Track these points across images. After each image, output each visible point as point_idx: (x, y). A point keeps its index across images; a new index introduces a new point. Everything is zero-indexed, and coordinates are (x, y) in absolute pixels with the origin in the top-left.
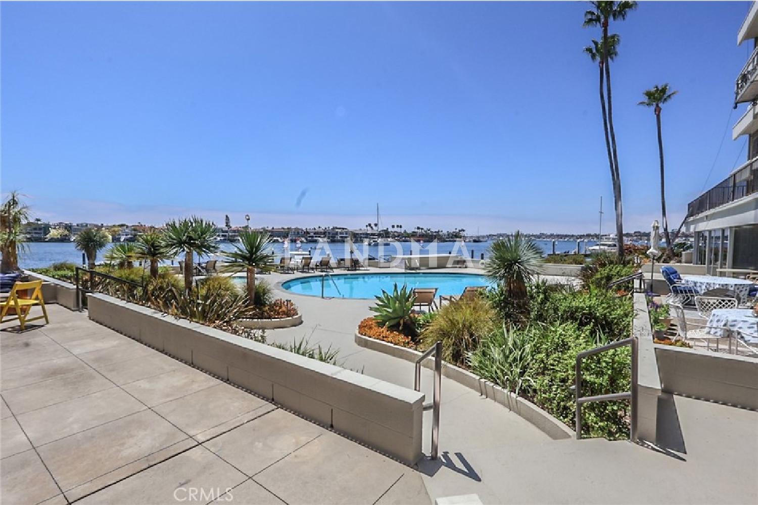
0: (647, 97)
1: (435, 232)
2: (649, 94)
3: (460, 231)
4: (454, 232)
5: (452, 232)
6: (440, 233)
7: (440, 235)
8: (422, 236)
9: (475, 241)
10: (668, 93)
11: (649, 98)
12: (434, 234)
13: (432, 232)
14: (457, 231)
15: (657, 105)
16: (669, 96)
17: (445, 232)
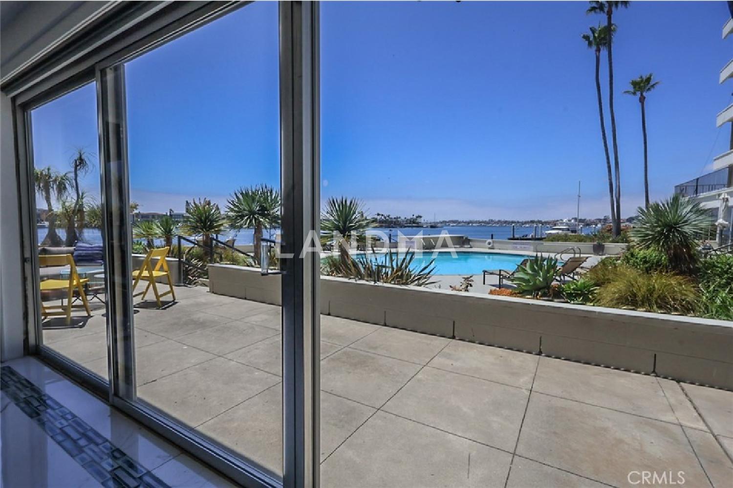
0: (632, 86)
1: (395, 218)
2: (635, 84)
3: (417, 217)
4: (412, 219)
5: (409, 218)
6: (399, 219)
7: (398, 221)
8: (381, 222)
9: (432, 227)
10: (652, 83)
11: (635, 87)
12: (394, 220)
13: (391, 218)
14: (415, 217)
15: (642, 94)
16: (653, 86)
17: (403, 218)
